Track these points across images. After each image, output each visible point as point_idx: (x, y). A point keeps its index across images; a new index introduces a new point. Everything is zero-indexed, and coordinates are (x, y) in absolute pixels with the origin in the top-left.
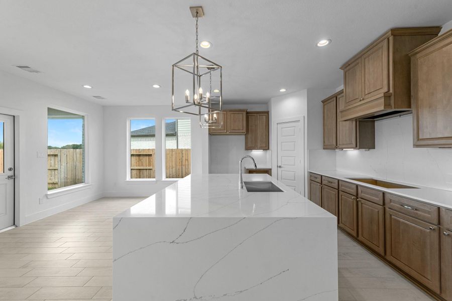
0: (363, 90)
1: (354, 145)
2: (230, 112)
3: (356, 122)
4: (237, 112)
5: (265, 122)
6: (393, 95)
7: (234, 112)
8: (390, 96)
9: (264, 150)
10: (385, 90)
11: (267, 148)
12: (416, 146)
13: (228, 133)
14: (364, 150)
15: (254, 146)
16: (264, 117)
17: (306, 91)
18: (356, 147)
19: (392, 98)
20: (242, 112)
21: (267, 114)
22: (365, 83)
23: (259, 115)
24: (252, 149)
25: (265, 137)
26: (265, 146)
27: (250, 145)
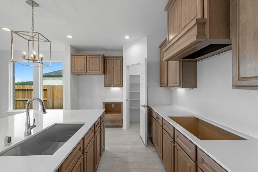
0: (180, 24)
1: (178, 84)
2: (89, 57)
3: (180, 62)
4: (95, 57)
5: (119, 65)
6: (208, 21)
7: (93, 57)
8: (204, 24)
9: (120, 87)
10: (199, 16)
11: (121, 86)
12: (236, 87)
13: (87, 73)
14: (188, 88)
15: (111, 84)
16: (119, 61)
17: (146, 38)
18: (180, 86)
19: (207, 25)
20: (99, 57)
21: (121, 58)
22: (182, 17)
23: (115, 60)
24: (111, 87)
25: (119, 77)
26: (119, 84)
27: (108, 83)
